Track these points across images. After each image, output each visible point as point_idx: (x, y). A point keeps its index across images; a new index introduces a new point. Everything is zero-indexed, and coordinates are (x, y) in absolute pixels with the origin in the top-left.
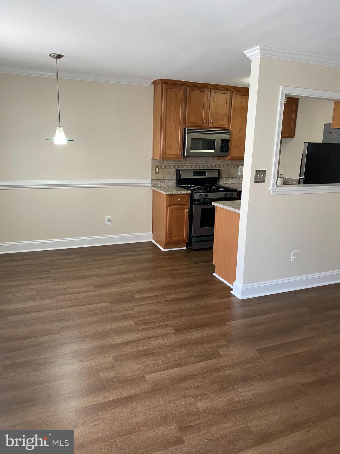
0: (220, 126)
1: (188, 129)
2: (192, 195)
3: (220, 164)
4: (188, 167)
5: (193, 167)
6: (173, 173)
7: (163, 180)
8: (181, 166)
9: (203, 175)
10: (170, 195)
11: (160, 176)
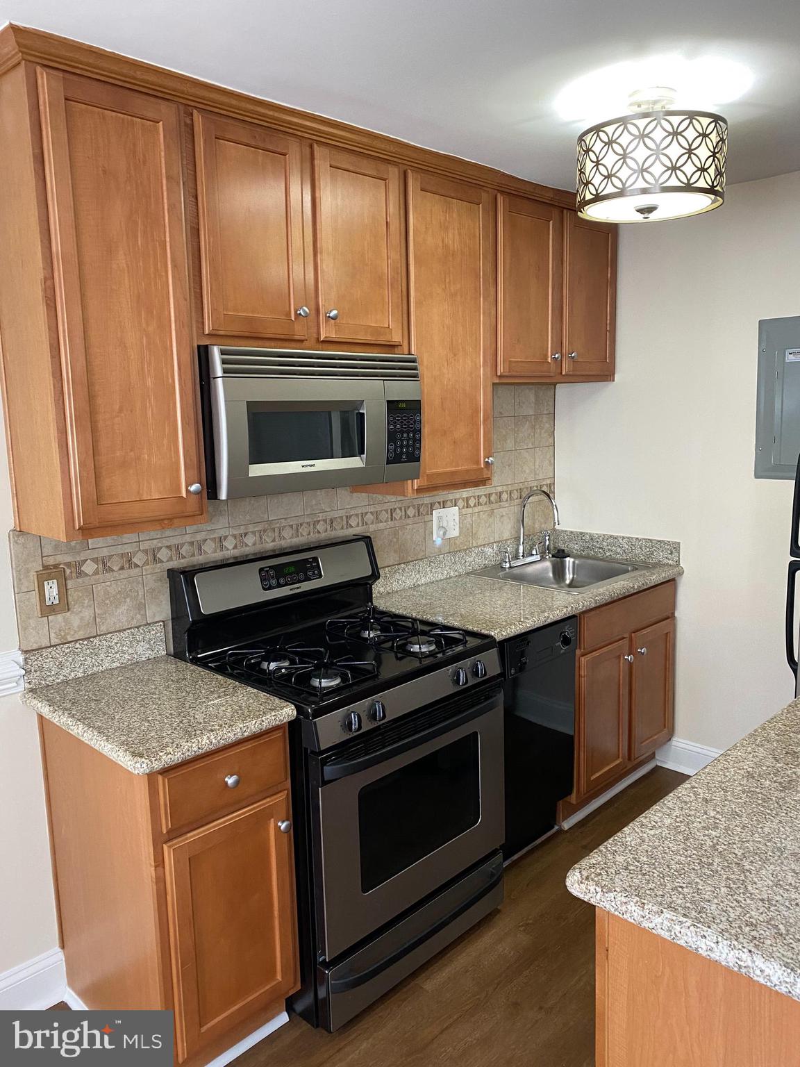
0: (368, 338)
1: (223, 353)
2: (294, 728)
3: (364, 510)
4: (225, 544)
5: (250, 540)
6: (152, 591)
7: (95, 641)
8: (192, 543)
9: (307, 579)
10: (165, 771)
11: (76, 620)
